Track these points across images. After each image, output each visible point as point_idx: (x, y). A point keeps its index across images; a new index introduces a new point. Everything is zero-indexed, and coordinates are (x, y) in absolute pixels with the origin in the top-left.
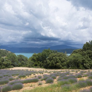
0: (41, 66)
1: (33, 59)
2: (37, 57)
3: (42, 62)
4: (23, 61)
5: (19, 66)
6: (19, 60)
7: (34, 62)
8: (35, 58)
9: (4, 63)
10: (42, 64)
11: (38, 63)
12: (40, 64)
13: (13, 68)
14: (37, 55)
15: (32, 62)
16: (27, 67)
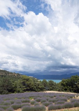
0: (71, 91)
1: (62, 84)
2: (66, 82)
3: (71, 87)
4: (53, 86)
5: (51, 90)
6: (50, 85)
7: (63, 87)
8: (64, 83)
9: (39, 87)
10: (71, 89)
11: (68, 87)
12: (70, 89)
13: (46, 91)
14: (66, 81)
15: (62, 87)
16: (57, 91)
